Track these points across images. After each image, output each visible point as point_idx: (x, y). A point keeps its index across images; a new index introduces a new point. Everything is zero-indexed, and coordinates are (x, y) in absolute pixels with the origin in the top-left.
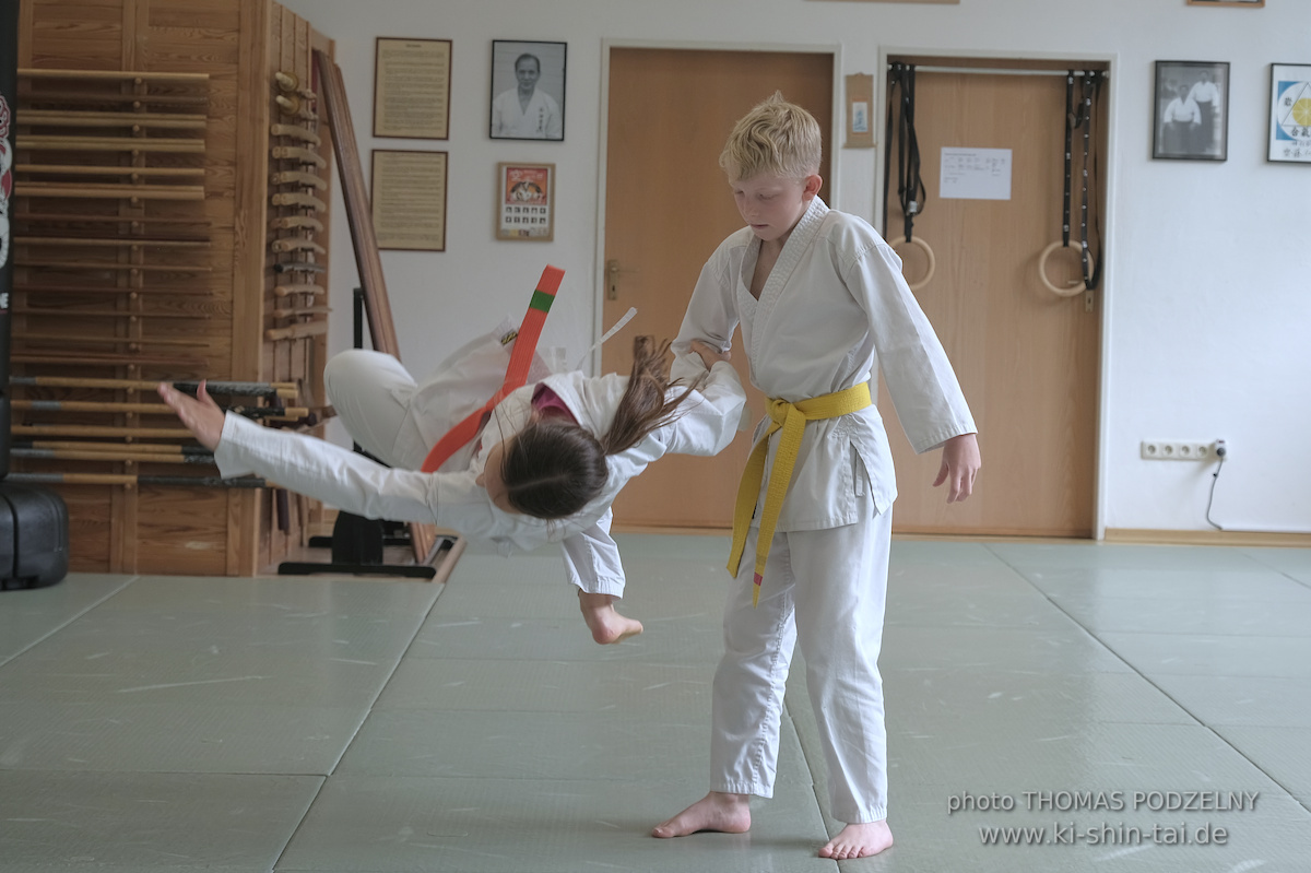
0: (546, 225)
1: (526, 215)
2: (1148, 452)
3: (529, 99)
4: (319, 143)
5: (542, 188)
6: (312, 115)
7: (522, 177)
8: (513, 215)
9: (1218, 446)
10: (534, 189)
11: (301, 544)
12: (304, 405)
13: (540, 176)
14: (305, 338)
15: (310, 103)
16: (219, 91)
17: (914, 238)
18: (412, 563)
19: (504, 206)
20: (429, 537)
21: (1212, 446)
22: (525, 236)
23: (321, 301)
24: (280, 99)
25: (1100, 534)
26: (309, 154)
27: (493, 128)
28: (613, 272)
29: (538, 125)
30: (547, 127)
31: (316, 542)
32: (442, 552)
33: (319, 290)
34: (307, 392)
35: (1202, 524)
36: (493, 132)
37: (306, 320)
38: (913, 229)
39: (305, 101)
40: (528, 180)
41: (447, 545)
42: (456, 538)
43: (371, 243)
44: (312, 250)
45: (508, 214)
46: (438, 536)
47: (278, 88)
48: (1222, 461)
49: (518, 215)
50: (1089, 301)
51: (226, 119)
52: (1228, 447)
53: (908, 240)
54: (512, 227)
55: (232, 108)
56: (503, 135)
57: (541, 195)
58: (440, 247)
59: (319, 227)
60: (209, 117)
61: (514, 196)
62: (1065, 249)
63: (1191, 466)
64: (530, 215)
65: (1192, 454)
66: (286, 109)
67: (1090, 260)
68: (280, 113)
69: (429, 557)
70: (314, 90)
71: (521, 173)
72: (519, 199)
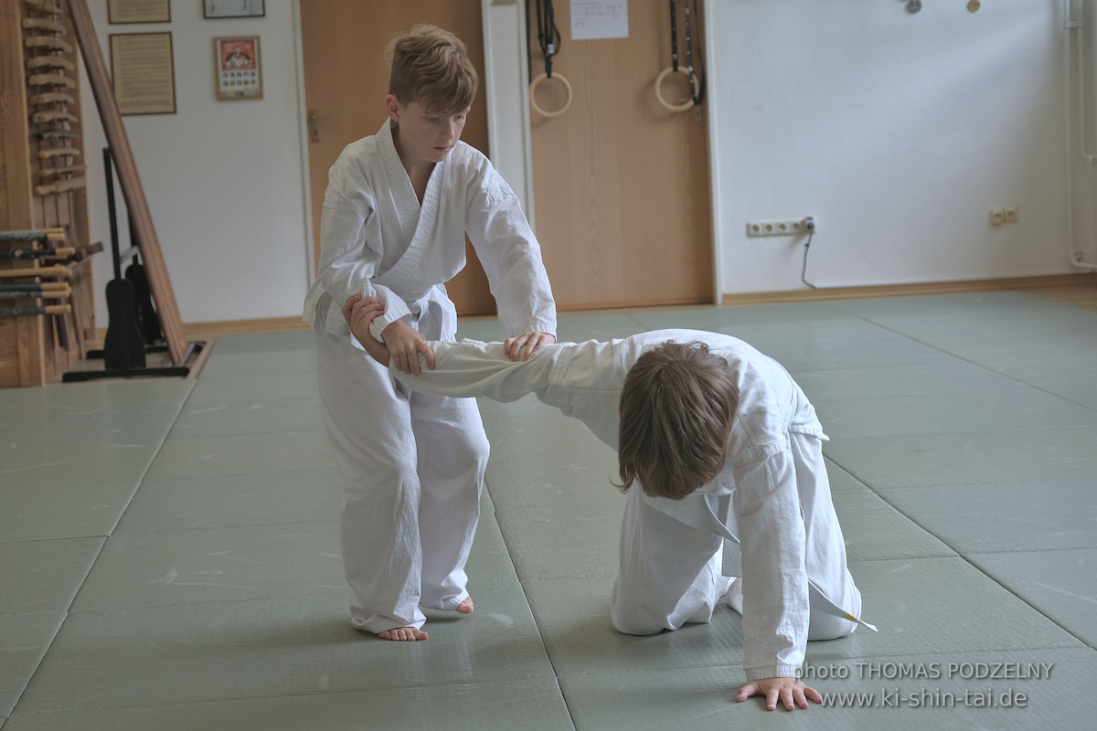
0: (256, 86)
1: (239, 79)
2: (753, 231)
4: (64, 32)
5: (251, 56)
6: (56, 10)
7: (233, 48)
8: (229, 79)
9: (808, 222)
10: (244, 57)
11: (80, 357)
12: (72, 245)
13: (248, 46)
14: (68, 191)
17: (554, 74)
18: (169, 365)
19: (221, 73)
20: (182, 343)
21: (803, 222)
22: (240, 96)
23: (79, 160)
25: (719, 299)
26: (56, 41)
27: (207, 10)
28: (315, 120)
29: (242, 5)
30: (250, 6)
31: (92, 355)
32: (194, 355)
33: (76, 152)
34: (74, 234)
35: (799, 285)
36: (207, 13)
37: (67, 177)
38: (553, 67)
40: (239, 50)
41: (198, 349)
42: (205, 343)
43: (114, 110)
44: (66, 120)
45: (225, 79)
46: (190, 343)
48: (811, 233)
49: (233, 79)
50: (698, 114)
52: (816, 222)
53: (549, 76)
54: (231, 89)
56: (214, 15)
57: (251, 62)
58: (172, 110)
59: (71, 100)
61: (228, 64)
62: (676, 73)
63: (786, 240)
64: (243, 79)
65: (788, 230)
66: (33, 5)
67: (695, 81)
68: (29, 10)
69: (183, 360)
71: (234, 45)
72: (233, 66)
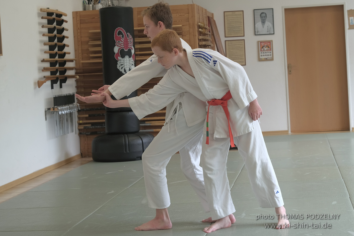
0: (271, 56)
1: (266, 54)
3: (264, 24)
4: (211, 40)
5: (269, 46)
6: (209, 33)
7: (264, 44)
8: (263, 54)
10: (267, 47)
13: (269, 44)
15: (208, 30)
16: (185, 29)
19: (260, 52)
22: (266, 60)
24: (200, 30)
26: (209, 43)
27: (256, 32)
28: (290, 67)
29: (267, 30)
30: (270, 31)
36: (256, 33)
39: (207, 30)
40: (266, 45)
45: (261, 54)
47: (199, 27)
49: (264, 54)
51: (187, 36)
54: (263, 57)
55: (188, 33)
56: (258, 34)
57: (269, 49)
58: (244, 64)
60: (182, 36)
61: (262, 49)
64: (267, 54)
66: (202, 32)
68: (200, 33)
70: (209, 27)
71: (264, 43)
72: (264, 50)
